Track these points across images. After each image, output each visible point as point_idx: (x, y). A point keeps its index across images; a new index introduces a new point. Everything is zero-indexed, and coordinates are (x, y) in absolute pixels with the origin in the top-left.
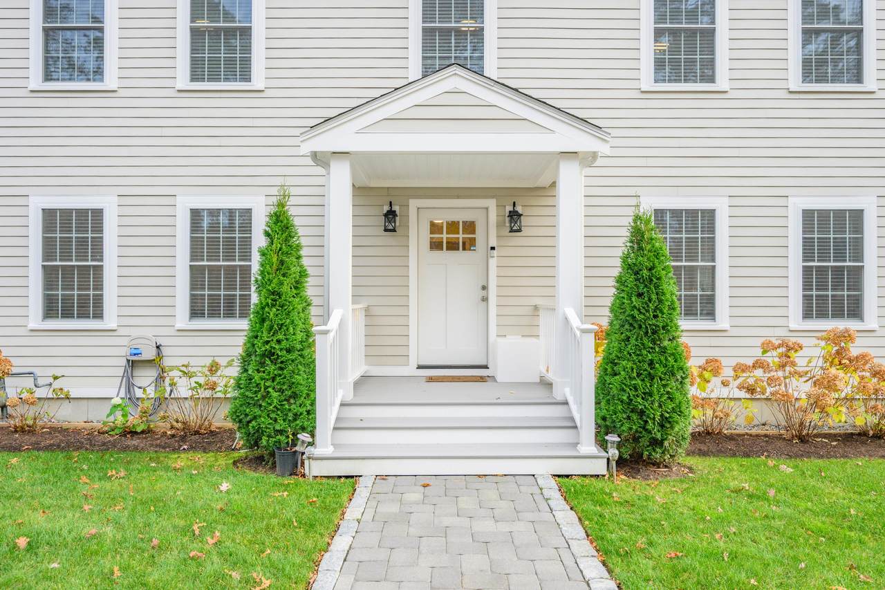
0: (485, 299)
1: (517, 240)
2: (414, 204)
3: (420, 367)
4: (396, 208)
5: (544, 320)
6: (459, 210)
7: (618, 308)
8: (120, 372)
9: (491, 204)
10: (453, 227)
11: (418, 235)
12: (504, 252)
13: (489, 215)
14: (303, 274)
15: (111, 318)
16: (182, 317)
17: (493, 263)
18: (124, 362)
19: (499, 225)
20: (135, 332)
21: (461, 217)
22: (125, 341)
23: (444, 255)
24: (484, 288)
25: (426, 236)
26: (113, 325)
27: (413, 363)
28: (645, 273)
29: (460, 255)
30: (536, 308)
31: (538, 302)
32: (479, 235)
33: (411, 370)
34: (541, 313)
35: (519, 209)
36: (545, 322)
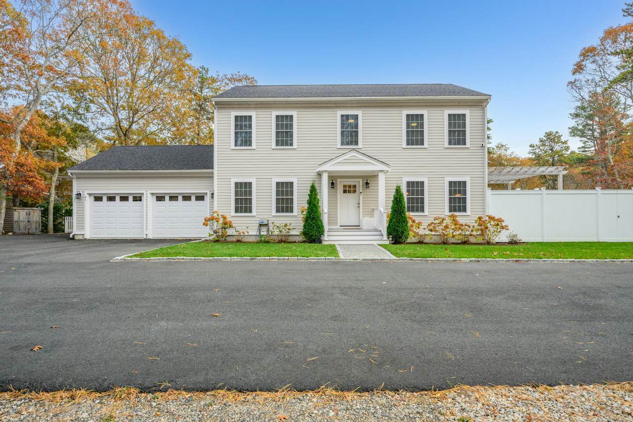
0: (359, 207)
1: (368, 190)
2: (339, 180)
3: (341, 226)
4: (334, 181)
5: (376, 212)
6: (351, 182)
7: (392, 208)
8: (257, 228)
9: (361, 180)
10: (350, 186)
11: (340, 189)
12: (364, 193)
13: (360, 183)
14: (319, 200)
15: (254, 213)
16: (274, 213)
17: (361, 197)
18: (258, 225)
19: (363, 186)
20: (261, 217)
21: (352, 184)
22: (259, 219)
23: (347, 194)
24: (359, 204)
25: (342, 189)
26: (255, 215)
27: (339, 225)
28: (398, 199)
29: (352, 195)
30: (373, 209)
31: (374, 207)
32: (357, 189)
33: (338, 227)
34: (375, 211)
35: (368, 182)
36: (376, 213)
